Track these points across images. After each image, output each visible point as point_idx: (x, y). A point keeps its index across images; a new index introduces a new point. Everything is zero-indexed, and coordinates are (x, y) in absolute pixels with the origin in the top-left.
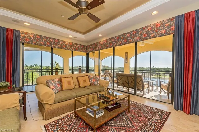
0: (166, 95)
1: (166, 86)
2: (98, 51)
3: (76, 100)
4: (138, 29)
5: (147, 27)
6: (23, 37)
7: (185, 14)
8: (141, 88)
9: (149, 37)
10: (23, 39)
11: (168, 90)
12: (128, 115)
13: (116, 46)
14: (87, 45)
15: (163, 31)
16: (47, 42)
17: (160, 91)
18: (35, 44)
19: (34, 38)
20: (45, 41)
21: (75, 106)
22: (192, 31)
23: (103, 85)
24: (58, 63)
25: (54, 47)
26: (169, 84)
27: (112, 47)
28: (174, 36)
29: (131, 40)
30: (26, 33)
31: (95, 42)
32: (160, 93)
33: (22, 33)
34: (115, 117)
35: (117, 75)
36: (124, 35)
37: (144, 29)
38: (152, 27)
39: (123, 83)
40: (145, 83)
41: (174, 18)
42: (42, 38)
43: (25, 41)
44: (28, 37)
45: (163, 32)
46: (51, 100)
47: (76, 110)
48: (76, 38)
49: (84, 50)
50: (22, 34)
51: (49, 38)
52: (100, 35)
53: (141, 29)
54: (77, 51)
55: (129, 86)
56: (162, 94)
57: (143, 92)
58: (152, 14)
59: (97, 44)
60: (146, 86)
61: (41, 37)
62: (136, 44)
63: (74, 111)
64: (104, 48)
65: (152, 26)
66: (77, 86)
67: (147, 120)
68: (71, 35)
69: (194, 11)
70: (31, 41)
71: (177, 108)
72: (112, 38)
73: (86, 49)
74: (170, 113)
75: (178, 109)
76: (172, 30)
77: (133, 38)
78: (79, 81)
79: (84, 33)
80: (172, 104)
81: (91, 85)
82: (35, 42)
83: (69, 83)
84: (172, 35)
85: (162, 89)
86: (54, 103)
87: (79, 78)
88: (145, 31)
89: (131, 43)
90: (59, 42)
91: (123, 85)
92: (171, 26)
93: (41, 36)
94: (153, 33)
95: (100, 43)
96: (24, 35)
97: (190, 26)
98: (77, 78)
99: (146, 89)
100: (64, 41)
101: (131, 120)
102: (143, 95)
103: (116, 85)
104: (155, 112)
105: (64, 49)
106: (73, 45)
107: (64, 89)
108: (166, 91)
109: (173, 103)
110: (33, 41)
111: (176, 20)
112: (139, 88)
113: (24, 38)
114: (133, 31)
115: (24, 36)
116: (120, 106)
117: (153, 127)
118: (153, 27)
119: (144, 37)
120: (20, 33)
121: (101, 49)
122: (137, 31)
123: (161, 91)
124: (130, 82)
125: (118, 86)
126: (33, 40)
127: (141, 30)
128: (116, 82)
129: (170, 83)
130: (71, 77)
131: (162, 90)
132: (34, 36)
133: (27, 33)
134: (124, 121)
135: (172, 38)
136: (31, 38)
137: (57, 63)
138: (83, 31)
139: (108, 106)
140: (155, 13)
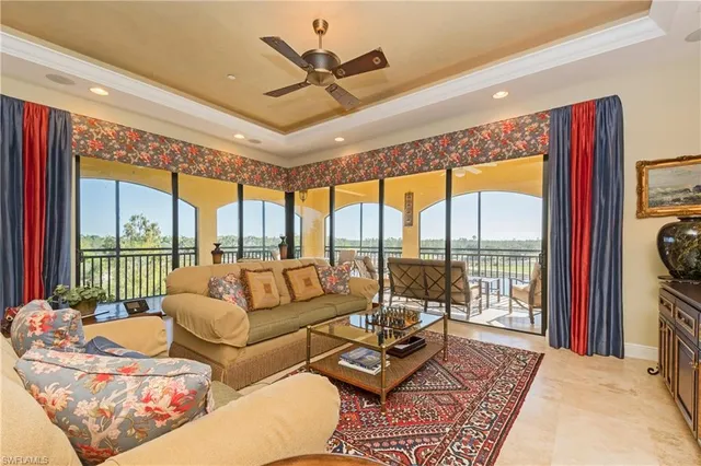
0: (526, 314)
1: (524, 290)
2: (328, 188)
3: (310, 331)
4: (455, 133)
5: (479, 129)
6: (81, 133)
7: (572, 106)
8: (462, 298)
9: (485, 156)
10: (82, 142)
11: (531, 301)
12: (446, 366)
13: (391, 175)
14: (288, 167)
15: (520, 144)
16: (163, 152)
17: (508, 305)
18: (120, 159)
19: (117, 139)
20: (155, 149)
21: (309, 349)
22: (589, 150)
23: (364, 292)
24: (153, 226)
25: (184, 171)
26: (534, 284)
27: (376, 179)
28: (546, 158)
29: (437, 161)
30: (92, 123)
31: (321, 158)
32: (508, 312)
33: (76, 120)
34: (415, 373)
35: (392, 262)
36: (416, 144)
37: (470, 132)
38: (493, 131)
39: (408, 288)
40: (471, 285)
41: (547, 112)
42: (145, 142)
43: (90, 149)
44: (99, 137)
45: (521, 146)
46: (240, 334)
47: (312, 361)
48: (258, 142)
49: (280, 183)
50: (79, 123)
51: (169, 140)
52: (340, 139)
53: (463, 132)
54: (258, 185)
55: (427, 294)
56: (514, 314)
57: (469, 309)
58: (495, 96)
59: (327, 168)
60: (475, 292)
61: (141, 137)
62: (449, 172)
63: (305, 363)
64: (352, 181)
65: (493, 127)
66: (286, 299)
67: (492, 373)
68: (241, 133)
69: (594, 101)
70: (110, 150)
71: (557, 343)
72: (377, 151)
73: (287, 179)
74: (543, 355)
75: (559, 346)
76: (543, 144)
77: (443, 156)
78: (292, 281)
79: (285, 130)
80: (543, 334)
81: (327, 293)
82: (123, 153)
83: (267, 288)
84: (542, 156)
85: (515, 299)
86: (248, 345)
87: (289, 273)
88: (475, 140)
89: (436, 168)
90: (202, 155)
91: (408, 292)
92: (541, 134)
93: (141, 133)
94: (496, 147)
95: (336, 162)
96: (85, 127)
97: (583, 139)
98: (285, 273)
99: (474, 303)
100: (216, 153)
101: (457, 377)
102: (468, 317)
103: (386, 297)
104: (509, 354)
105: (218, 178)
106: (246, 165)
107: (256, 306)
108: (527, 306)
109: (547, 331)
110: (116, 150)
111: (552, 120)
112: (456, 297)
113: (84, 138)
114: (442, 136)
115: (87, 132)
116: (423, 344)
117: (512, 386)
118: (497, 131)
119: (472, 156)
120: (70, 119)
121: (340, 183)
122: (452, 137)
123: (511, 305)
124: (430, 283)
125: (395, 298)
126: (116, 146)
127: (464, 137)
128: (387, 284)
129: (535, 282)
130: (269, 270)
131: (514, 303)
132: (118, 132)
133: (96, 120)
134: (440, 380)
135: (542, 163)
136: (110, 141)
137: (148, 224)
138: (283, 122)
139: (396, 347)
140: (501, 95)
